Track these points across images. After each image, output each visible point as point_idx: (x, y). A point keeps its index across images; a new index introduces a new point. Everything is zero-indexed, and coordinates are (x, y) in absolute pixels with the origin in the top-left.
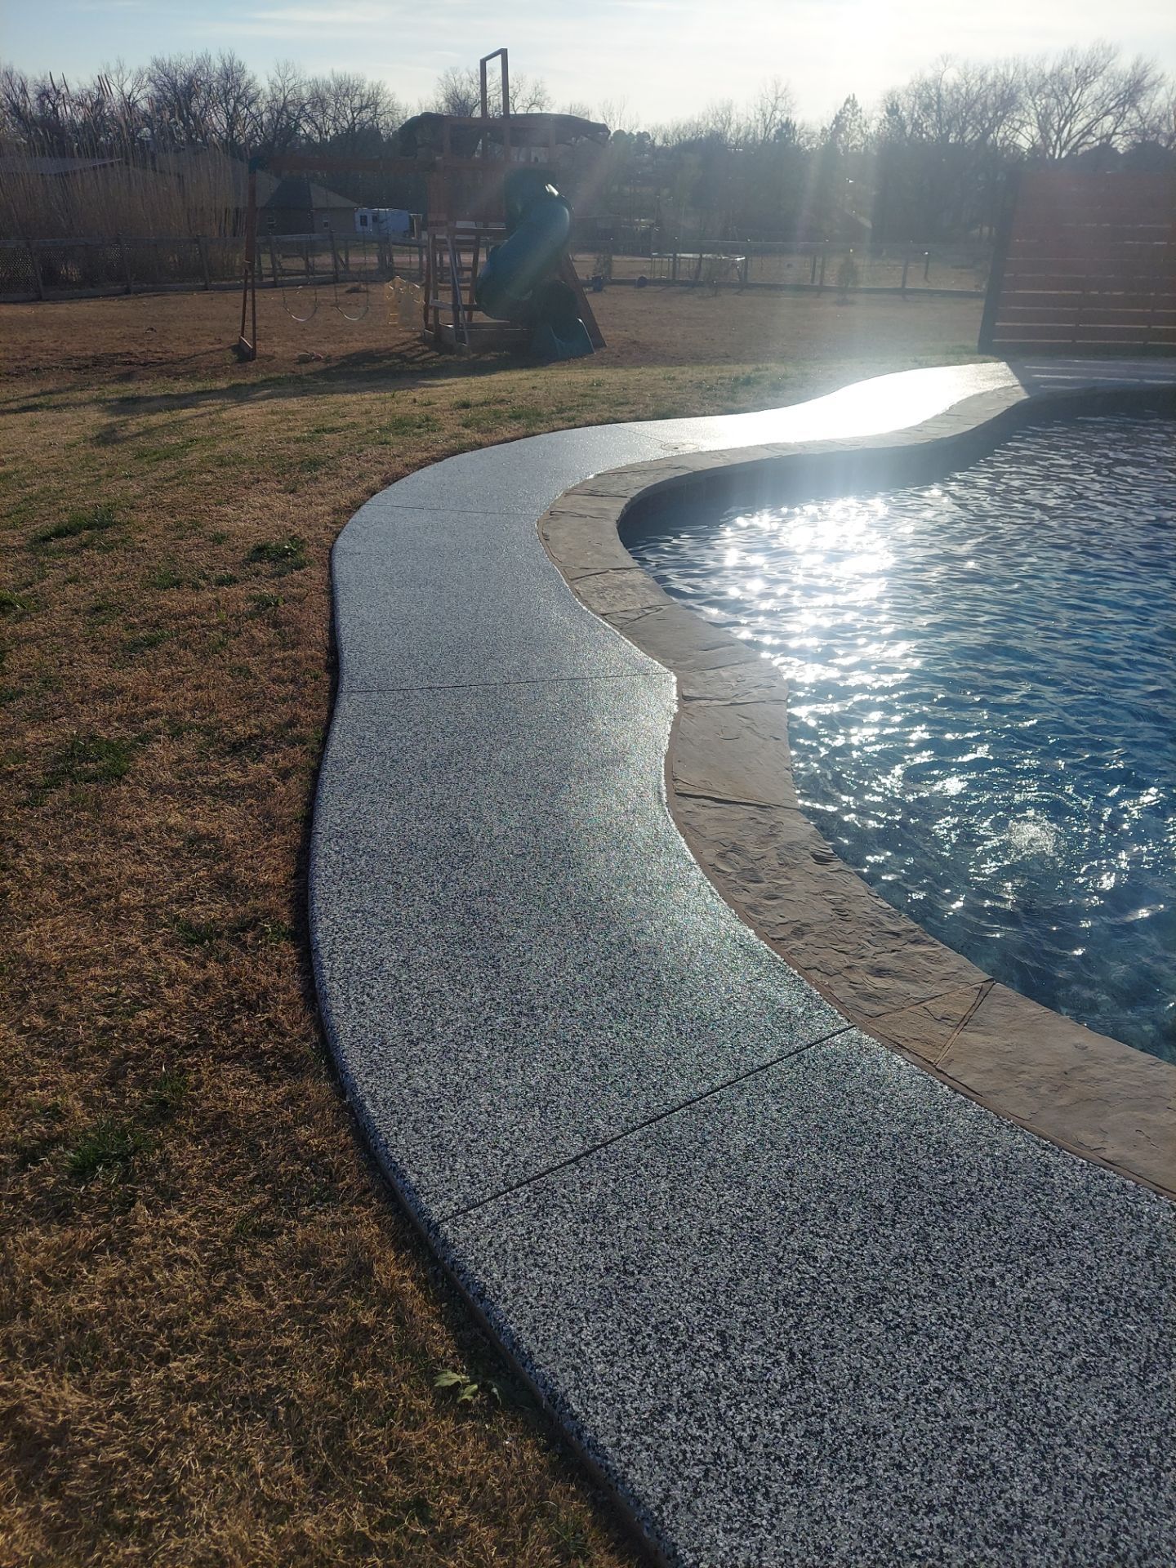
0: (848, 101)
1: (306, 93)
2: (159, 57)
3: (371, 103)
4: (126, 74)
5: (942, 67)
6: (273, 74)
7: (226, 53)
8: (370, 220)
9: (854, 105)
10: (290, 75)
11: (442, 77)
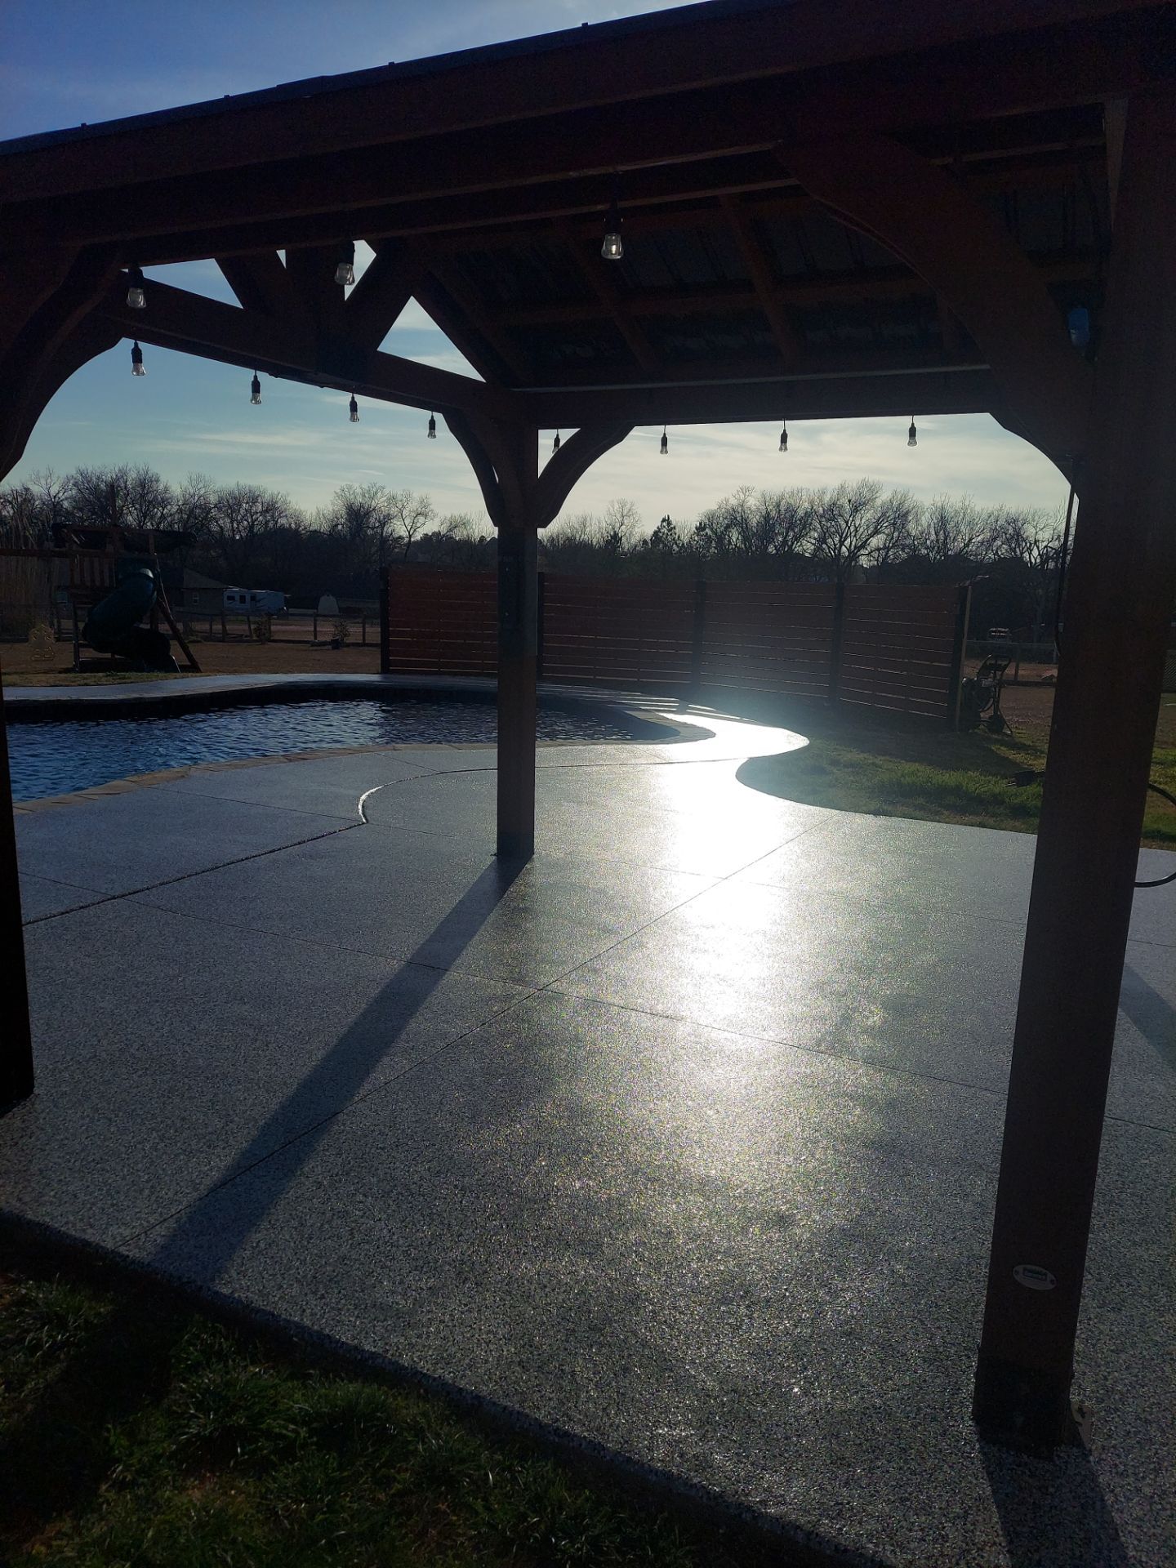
0: (664, 520)
1: (213, 499)
2: (83, 467)
3: (271, 508)
4: (54, 478)
5: (742, 496)
6: (185, 483)
7: (142, 467)
8: (248, 598)
9: (669, 524)
10: (201, 485)
11: (338, 491)
